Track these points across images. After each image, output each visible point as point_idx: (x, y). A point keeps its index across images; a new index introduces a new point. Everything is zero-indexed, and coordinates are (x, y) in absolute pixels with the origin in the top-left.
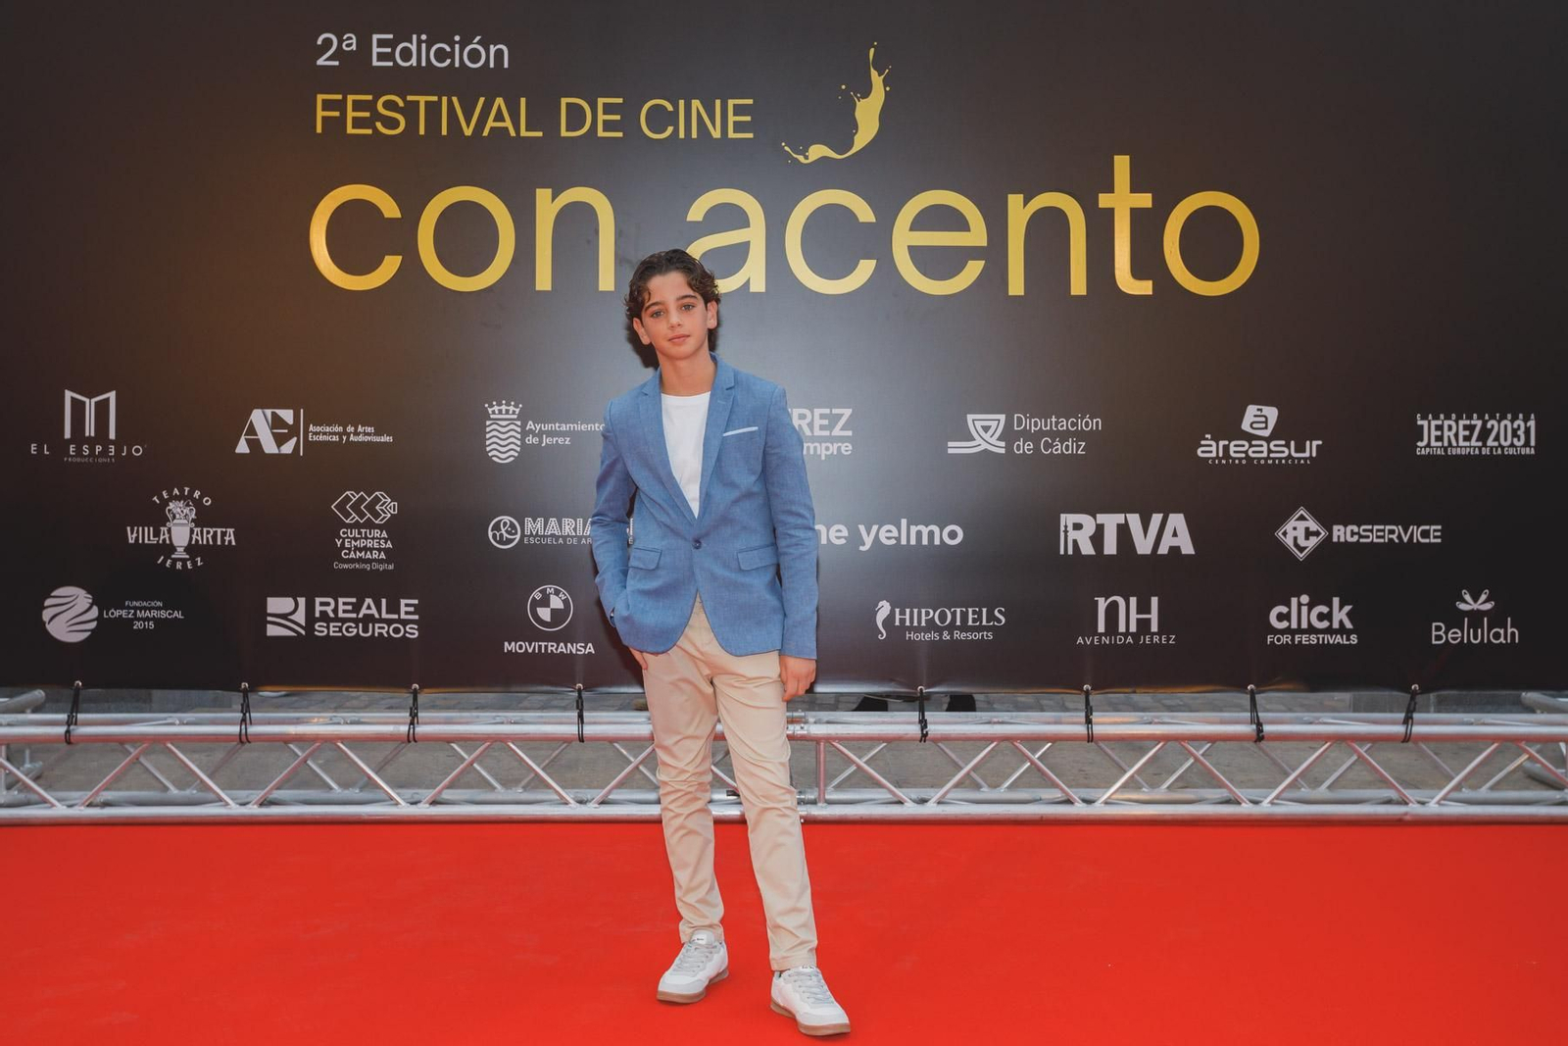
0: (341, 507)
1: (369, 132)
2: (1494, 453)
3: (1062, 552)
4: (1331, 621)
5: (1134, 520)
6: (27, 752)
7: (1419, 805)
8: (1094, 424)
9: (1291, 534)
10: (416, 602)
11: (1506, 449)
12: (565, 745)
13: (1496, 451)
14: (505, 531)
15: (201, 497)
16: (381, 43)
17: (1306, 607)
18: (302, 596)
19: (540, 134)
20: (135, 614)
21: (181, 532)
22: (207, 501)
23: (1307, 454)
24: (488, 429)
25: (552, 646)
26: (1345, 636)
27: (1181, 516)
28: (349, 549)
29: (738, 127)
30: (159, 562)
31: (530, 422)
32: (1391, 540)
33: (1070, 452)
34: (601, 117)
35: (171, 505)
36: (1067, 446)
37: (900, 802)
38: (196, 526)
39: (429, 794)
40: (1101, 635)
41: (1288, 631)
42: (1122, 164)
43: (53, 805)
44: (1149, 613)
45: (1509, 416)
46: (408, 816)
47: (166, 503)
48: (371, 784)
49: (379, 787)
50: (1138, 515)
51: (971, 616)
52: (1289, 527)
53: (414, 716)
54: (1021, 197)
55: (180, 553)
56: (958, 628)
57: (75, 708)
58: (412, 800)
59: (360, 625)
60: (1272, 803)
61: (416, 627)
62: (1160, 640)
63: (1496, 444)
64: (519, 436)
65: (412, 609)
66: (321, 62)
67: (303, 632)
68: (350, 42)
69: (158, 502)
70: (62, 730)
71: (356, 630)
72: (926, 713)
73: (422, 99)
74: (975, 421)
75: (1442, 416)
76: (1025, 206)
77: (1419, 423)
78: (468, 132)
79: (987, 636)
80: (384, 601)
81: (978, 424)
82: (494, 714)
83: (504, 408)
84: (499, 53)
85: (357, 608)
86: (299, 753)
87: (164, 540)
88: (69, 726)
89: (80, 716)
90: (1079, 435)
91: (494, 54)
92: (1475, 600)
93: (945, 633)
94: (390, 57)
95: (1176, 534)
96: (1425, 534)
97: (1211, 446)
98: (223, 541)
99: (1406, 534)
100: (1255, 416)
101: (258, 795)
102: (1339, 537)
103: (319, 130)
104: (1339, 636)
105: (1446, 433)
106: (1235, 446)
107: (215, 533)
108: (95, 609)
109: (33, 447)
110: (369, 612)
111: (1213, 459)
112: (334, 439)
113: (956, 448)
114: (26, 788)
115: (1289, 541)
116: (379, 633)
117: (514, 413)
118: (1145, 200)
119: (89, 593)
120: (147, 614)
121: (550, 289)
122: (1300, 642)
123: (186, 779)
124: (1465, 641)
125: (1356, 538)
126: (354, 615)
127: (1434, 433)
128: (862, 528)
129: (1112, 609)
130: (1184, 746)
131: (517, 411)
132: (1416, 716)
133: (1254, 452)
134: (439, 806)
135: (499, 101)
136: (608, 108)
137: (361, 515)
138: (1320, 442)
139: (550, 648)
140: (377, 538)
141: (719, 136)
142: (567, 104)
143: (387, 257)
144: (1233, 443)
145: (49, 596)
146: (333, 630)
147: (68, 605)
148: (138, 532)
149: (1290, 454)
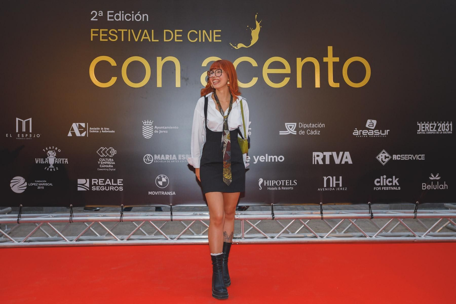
0: (100, 152)
1: (107, 40)
2: (440, 133)
3: (313, 163)
4: (392, 183)
5: (335, 154)
6: (6, 226)
7: (419, 237)
8: (323, 125)
9: (381, 158)
10: (122, 180)
11: (443, 132)
12: (166, 222)
13: (441, 133)
14: (148, 159)
15: (58, 149)
16: (110, 14)
17: (385, 179)
18: (88, 179)
19: (158, 41)
20: (38, 184)
22: (59, 151)
23: (385, 134)
24: (143, 129)
25: (163, 193)
26: (396, 188)
27: (348, 152)
28: (102, 164)
29: (217, 38)
30: (45, 169)
31: (156, 126)
32: (410, 159)
33: (315, 134)
34: (176, 36)
35: (49, 152)
36: (315, 132)
37: (266, 238)
38: (56, 158)
39: (126, 237)
40: (325, 188)
41: (380, 186)
42: (330, 49)
43: (14, 242)
44: (339, 181)
45: (444, 122)
46: (120, 244)
47: (47, 151)
48: (109, 234)
49: (111, 235)
50: (335, 152)
51: (287, 183)
52: (380, 155)
53: (122, 214)
54: (301, 58)
55: (51, 166)
56: (283, 186)
57: (20, 212)
58: (121, 239)
59: (106, 187)
60: (375, 237)
61: (122, 187)
62: (342, 189)
63: (441, 130)
64: (152, 131)
65: (121, 182)
66: (92, 19)
67: (88, 189)
68: (101, 13)
69: (45, 151)
70: (16, 219)
71: (104, 189)
72: (274, 211)
73: (123, 31)
74: (287, 125)
75: (425, 122)
76: (302, 61)
77: (418, 124)
78: (136, 40)
79: (291, 188)
80: (113, 180)
81: (288, 126)
82: (146, 213)
83: (148, 122)
84: (146, 17)
85: (104, 182)
86: (88, 225)
87: (47, 162)
88: (18, 218)
89: (22, 215)
90: (318, 129)
91: (144, 17)
92: (435, 176)
93: (279, 188)
94: (113, 18)
95: (347, 158)
96: (420, 157)
97: (357, 132)
98: (64, 162)
99: (414, 157)
100: (370, 123)
101: (75, 238)
102: (395, 158)
103: (92, 40)
104: (395, 187)
105: (426, 127)
106: (364, 132)
107: (62, 160)
108: (26, 183)
109: (7, 135)
110: (108, 183)
111: (358, 136)
112: (97, 132)
113: (282, 133)
114: (6, 237)
115: (380, 160)
116: (111, 189)
117: (151, 124)
118: (337, 59)
119: (24, 178)
120: (41, 184)
121: (161, 87)
122: (383, 189)
123: (54, 233)
124: (432, 189)
125: (400, 158)
126: (104, 184)
127: (422, 127)
128: (254, 157)
129: (328, 180)
130: (349, 220)
131: (152, 123)
132: (418, 211)
133: (369, 133)
134: (129, 240)
135: (146, 31)
136: (178, 33)
137: (106, 154)
138: (389, 130)
139: (162, 193)
140: (110, 161)
141: (211, 41)
142: (166, 32)
143: (112, 78)
144: (363, 131)
145: (12, 179)
146: (97, 189)
147: (18, 182)
148: (39, 160)
149: (380, 134)
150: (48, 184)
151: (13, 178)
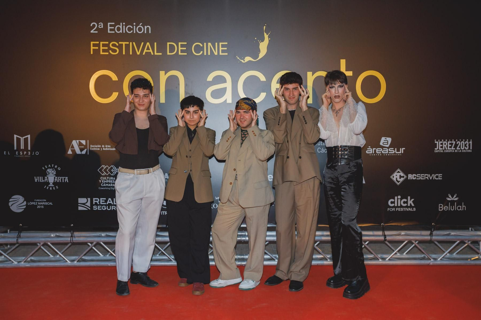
0: (101, 170)
1: (107, 53)
2: (459, 152)
4: (407, 204)
7: (434, 260)
9: (395, 177)
11: (463, 150)
13: (460, 151)
15: (57, 167)
16: (111, 26)
17: (400, 200)
18: (89, 198)
19: (161, 54)
20: (38, 203)
21: (51, 178)
22: (59, 169)
23: (400, 152)
26: (412, 208)
28: (104, 183)
29: (223, 51)
30: (45, 187)
32: (426, 179)
34: (180, 49)
35: (48, 170)
36: (326, 150)
38: (56, 176)
41: (394, 207)
42: (343, 62)
43: (13, 262)
45: (464, 140)
47: (46, 169)
48: (111, 254)
52: (394, 175)
54: (312, 72)
55: (51, 185)
57: (20, 232)
59: (107, 206)
60: (389, 259)
63: (459, 149)
66: (92, 32)
67: (90, 209)
68: (101, 25)
69: (44, 169)
70: (15, 240)
71: (106, 208)
73: (124, 43)
75: (443, 140)
76: (312, 76)
77: (436, 142)
78: (138, 53)
80: (114, 199)
84: (148, 29)
85: (106, 201)
86: (90, 244)
87: (46, 181)
88: (18, 238)
89: (22, 234)
91: (146, 29)
92: (452, 197)
94: (114, 30)
96: (437, 177)
97: (370, 150)
98: (64, 181)
99: (431, 177)
100: (384, 141)
101: (77, 258)
102: (410, 178)
103: (92, 53)
104: (410, 208)
105: (444, 145)
107: (62, 178)
108: (25, 202)
109: (5, 152)
110: (110, 202)
111: (371, 154)
112: (98, 149)
114: (5, 256)
115: (395, 179)
116: (113, 209)
118: (350, 73)
119: (23, 197)
120: (41, 204)
121: (164, 102)
122: (398, 210)
124: (449, 210)
125: (415, 178)
126: (105, 204)
132: (435, 233)
133: (384, 152)
135: (148, 44)
136: (182, 46)
137: (107, 173)
138: (404, 149)
139: (166, 213)
140: (112, 180)
141: (217, 54)
142: (169, 44)
143: (114, 93)
144: (377, 149)
145: (11, 198)
146: (99, 208)
147: (16, 201)
148: (38, 178)
149: (395, 152)
150: (48, 203)
151: (12, 196)
